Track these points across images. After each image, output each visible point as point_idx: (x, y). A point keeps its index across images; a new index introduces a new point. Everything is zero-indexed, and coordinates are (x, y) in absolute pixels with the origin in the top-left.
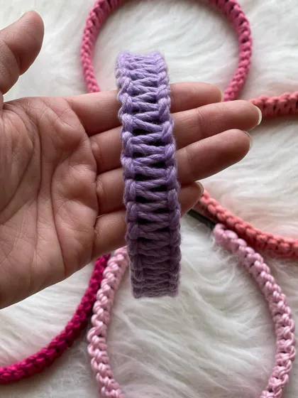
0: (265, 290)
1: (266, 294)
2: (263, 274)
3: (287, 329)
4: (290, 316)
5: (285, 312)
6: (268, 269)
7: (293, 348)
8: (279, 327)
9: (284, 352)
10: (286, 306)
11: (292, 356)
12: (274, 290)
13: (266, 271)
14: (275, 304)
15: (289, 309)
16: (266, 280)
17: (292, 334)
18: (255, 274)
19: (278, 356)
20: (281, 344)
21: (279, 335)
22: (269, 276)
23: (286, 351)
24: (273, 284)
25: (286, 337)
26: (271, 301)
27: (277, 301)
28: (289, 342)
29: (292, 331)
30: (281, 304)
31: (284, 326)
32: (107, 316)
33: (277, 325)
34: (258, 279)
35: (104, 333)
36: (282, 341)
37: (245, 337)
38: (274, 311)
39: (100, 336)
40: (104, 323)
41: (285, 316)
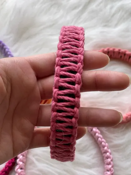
0: (98, 142)
1: (99, 143)
2: (97, 134)
3: (109, 160)
4: (110, 154)
5: (108, 152)
6: (99, 132)
7: (112, 169)
8: (105, 159)
9: (108, 171)
10: (108, 149)
11: (112, 173)
12: (103, 141)
13: (98, 133)
14: (103, 148)
15: (109, 150)
16: (98, 137)
17: (112, 162)
18: (93, 134)
19: (105, 173)
20: (107, 167)
21: (106, 163)
22: (100, 135)
23: (109, 170)
24: (102, 139)
25: (109, 164)
26: (101, 147)
27: (104, 147)
28: (110, 166)
29: (112, 160)
30: (106, 148)
31: (108, 158)
32: (25, 159)
33: (105, 158)
34: (95, 137)
35: (23, 167)
36: (107, 166)
37: (89, 164)
38: (103, 151)
39: (21, 169)
40: (23, 162)
41: (108, 154)
